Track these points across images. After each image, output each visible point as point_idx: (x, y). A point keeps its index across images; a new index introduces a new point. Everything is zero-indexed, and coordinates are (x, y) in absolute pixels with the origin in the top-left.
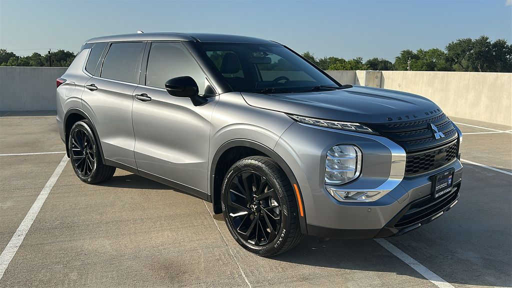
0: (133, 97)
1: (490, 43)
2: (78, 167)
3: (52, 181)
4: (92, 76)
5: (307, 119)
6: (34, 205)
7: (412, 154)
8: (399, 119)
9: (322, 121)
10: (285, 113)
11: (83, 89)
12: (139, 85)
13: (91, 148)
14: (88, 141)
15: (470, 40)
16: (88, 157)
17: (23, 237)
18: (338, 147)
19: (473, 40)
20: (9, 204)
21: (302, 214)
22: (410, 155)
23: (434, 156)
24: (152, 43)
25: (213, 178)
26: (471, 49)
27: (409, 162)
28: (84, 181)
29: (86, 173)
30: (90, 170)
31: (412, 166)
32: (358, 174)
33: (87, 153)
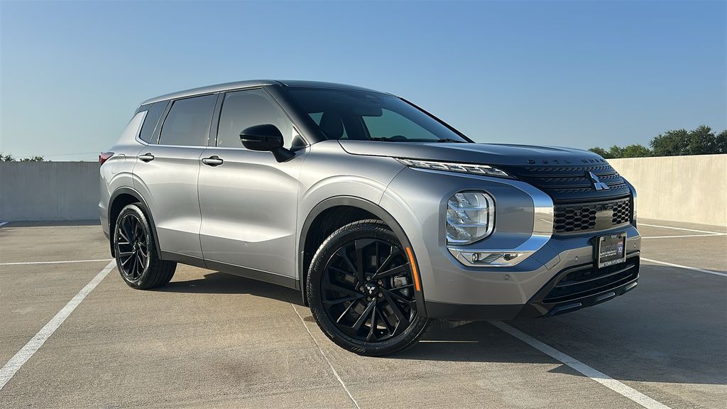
0: (199, 162)
1: (713, 135)
2: (125, 267)
3: (90, 287)
4: (147, 144)
5: (422, 162)
6: (63, 310)
7: (563, 206)
8: (544, 163)
9: (441, 164)
10: (393, 157)
11: (135, 160)
12: (208, 148)
13: (143, 239)
14: (140, 231)
15: (684, 132)
16: (140, 252)
17: (43, 341)
18: (461, 194)
19: (689, 132)
20: (29, 309)
21: (418, 289)
22: (559, 206)
23: (595, 213)
24: (226, 93)
25: (303, 255)
26: (687, 145)
27: (558, 215)
28: (133, 286)
29: (135, 275)
30: (141, 270)
31: (564, 221)
32: (490, 229)
33: (137, 248)
